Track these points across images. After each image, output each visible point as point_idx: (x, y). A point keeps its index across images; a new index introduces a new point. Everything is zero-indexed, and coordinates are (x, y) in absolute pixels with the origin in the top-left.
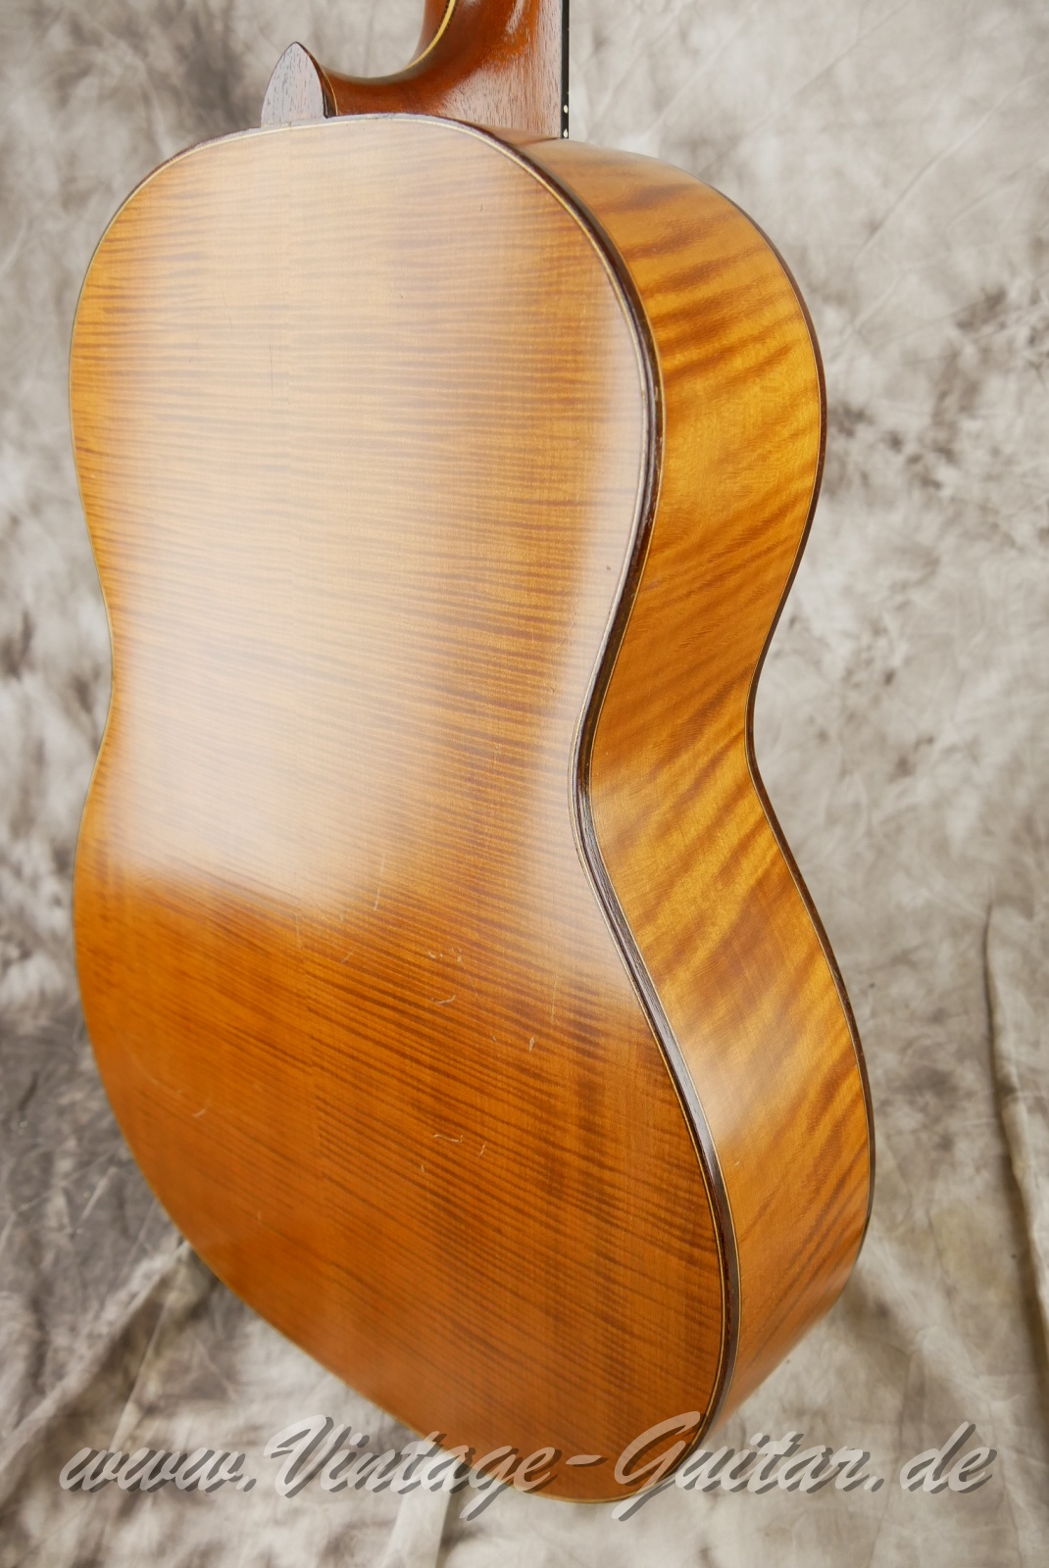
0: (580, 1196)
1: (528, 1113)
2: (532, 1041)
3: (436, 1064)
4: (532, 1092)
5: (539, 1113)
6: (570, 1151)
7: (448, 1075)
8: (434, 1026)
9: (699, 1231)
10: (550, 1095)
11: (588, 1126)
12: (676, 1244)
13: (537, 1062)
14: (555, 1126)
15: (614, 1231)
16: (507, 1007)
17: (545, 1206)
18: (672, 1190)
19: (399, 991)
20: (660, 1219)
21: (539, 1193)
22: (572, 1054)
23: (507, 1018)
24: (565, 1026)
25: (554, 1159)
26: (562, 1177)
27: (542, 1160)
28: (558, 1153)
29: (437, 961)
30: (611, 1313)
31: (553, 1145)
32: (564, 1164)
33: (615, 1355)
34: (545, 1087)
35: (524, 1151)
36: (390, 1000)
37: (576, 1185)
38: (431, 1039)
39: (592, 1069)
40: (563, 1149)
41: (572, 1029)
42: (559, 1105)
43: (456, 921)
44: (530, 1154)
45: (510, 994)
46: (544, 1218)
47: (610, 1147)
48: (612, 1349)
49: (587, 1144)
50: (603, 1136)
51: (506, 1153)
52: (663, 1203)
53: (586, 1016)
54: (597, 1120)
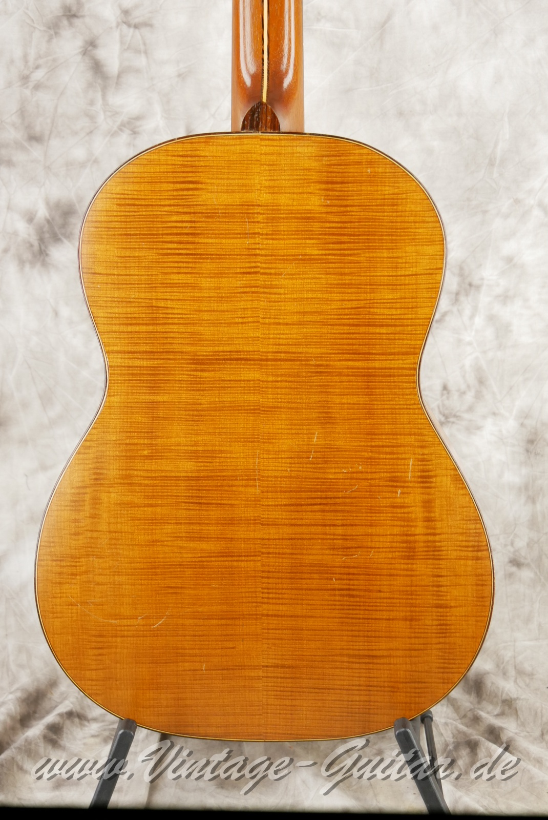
0: (424, 553)
1: (397, 526)
2: (399, 491)
3: (345, 522)
4: (399, 515)
5: (403, 523)
6: (419, 535)
7: (352, 525)
8: (345, 504)
9: (480, 544)
10: (408, 513)
11: (428, 520)
12: (470, 554)
13: (402, 500)
14: (411, 526)
15: (441, 562)
16: (387, 481)
17: (406, 566)
18: (468, 531)
19: (324, 495)
20: (463, 547)
21: (402, 561)
22: (420, 490)
23: (386, 486)
24: (416, 479)
25: (410, 542)
26: (415, 548)
27: (405, 545)
28: (412, 538)
29: (348, 473)
30: (440, 602)
31: (410, 535)
32: (415, 542)
33: (442, 622)
34: (406, 510)
35: (395, 545)
36: (319, 501)
37: (422, 549)
38: (343, 511)
39: (429, 494)
40: (415, 535)
41: (419, 480)
42: (413, 516)
43: (359, 451)
44: (398, 545)
45: (388, 475)
46: (405, 573)
47: (438, 525)
48: (441, 620)
49: (428, 528)
50: (434, 521)
51: (384, 550)
52: (464, 539)
53: (426, 472)
54: (433, 515)
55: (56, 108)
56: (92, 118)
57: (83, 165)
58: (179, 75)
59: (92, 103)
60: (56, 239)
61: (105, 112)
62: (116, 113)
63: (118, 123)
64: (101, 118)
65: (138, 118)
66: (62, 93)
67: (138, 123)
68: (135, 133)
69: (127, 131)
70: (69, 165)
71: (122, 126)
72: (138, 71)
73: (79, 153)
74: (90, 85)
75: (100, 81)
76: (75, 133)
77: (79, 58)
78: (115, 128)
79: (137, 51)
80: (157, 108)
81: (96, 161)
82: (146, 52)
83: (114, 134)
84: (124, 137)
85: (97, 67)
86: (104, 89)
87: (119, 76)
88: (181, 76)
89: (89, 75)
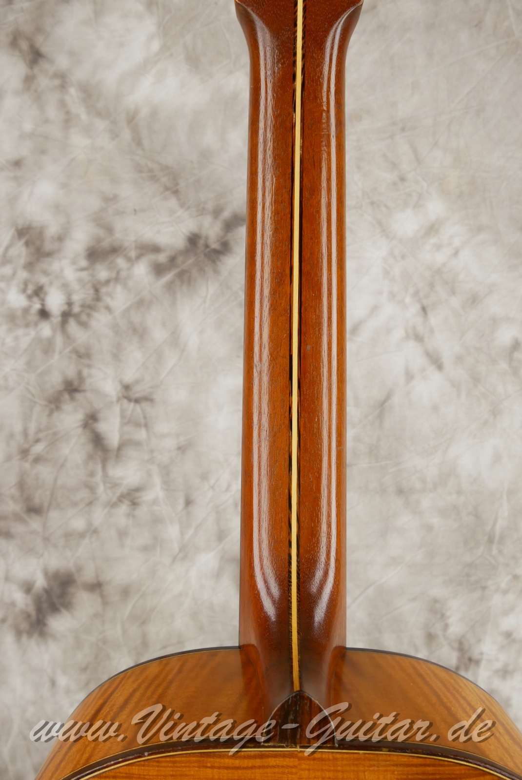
55: (55, 480)
56: (92, 489)
57: (82, 535)
58: (179, 448)
59: (92, 474)
60: (54, 609)
61: (105, 483)
62: (115, 485)
63: (118, 494)
64: (101, 489)
65: (138, 489)
66: (62, 466)
67: (137, 494)
68: (134, 504)
69: (127, 502)
70: (68, 535)
71: (121, 498)
72: (138, 444)
73: (79, 524)
74: (90, 457)
75: (100, 453)
76: (75, 504)
77: (80, 430)
78: (115, 499)
79: (138, 425)
80: (157, 480)
81: (95, 531)
82: (146, 426)
83: (113, 505)
84: (124, 508)
85: (98, 440)
86: (104, 462)
87: (119, 449)
88: (182, 449)
89: (89, 447)
